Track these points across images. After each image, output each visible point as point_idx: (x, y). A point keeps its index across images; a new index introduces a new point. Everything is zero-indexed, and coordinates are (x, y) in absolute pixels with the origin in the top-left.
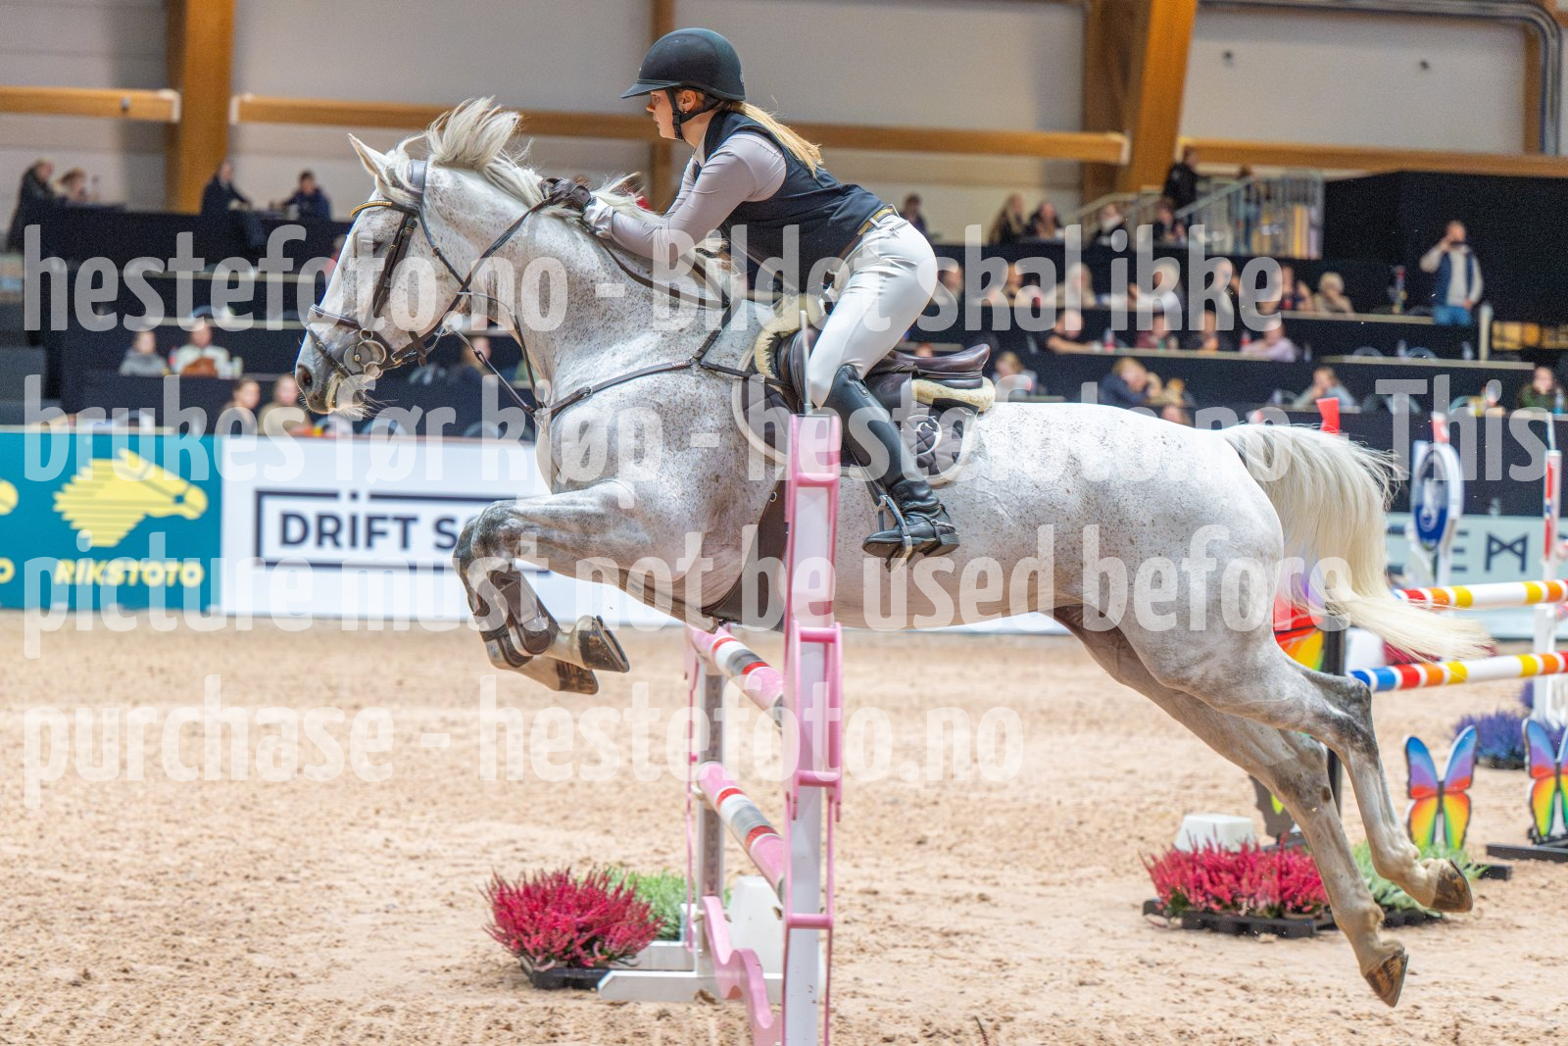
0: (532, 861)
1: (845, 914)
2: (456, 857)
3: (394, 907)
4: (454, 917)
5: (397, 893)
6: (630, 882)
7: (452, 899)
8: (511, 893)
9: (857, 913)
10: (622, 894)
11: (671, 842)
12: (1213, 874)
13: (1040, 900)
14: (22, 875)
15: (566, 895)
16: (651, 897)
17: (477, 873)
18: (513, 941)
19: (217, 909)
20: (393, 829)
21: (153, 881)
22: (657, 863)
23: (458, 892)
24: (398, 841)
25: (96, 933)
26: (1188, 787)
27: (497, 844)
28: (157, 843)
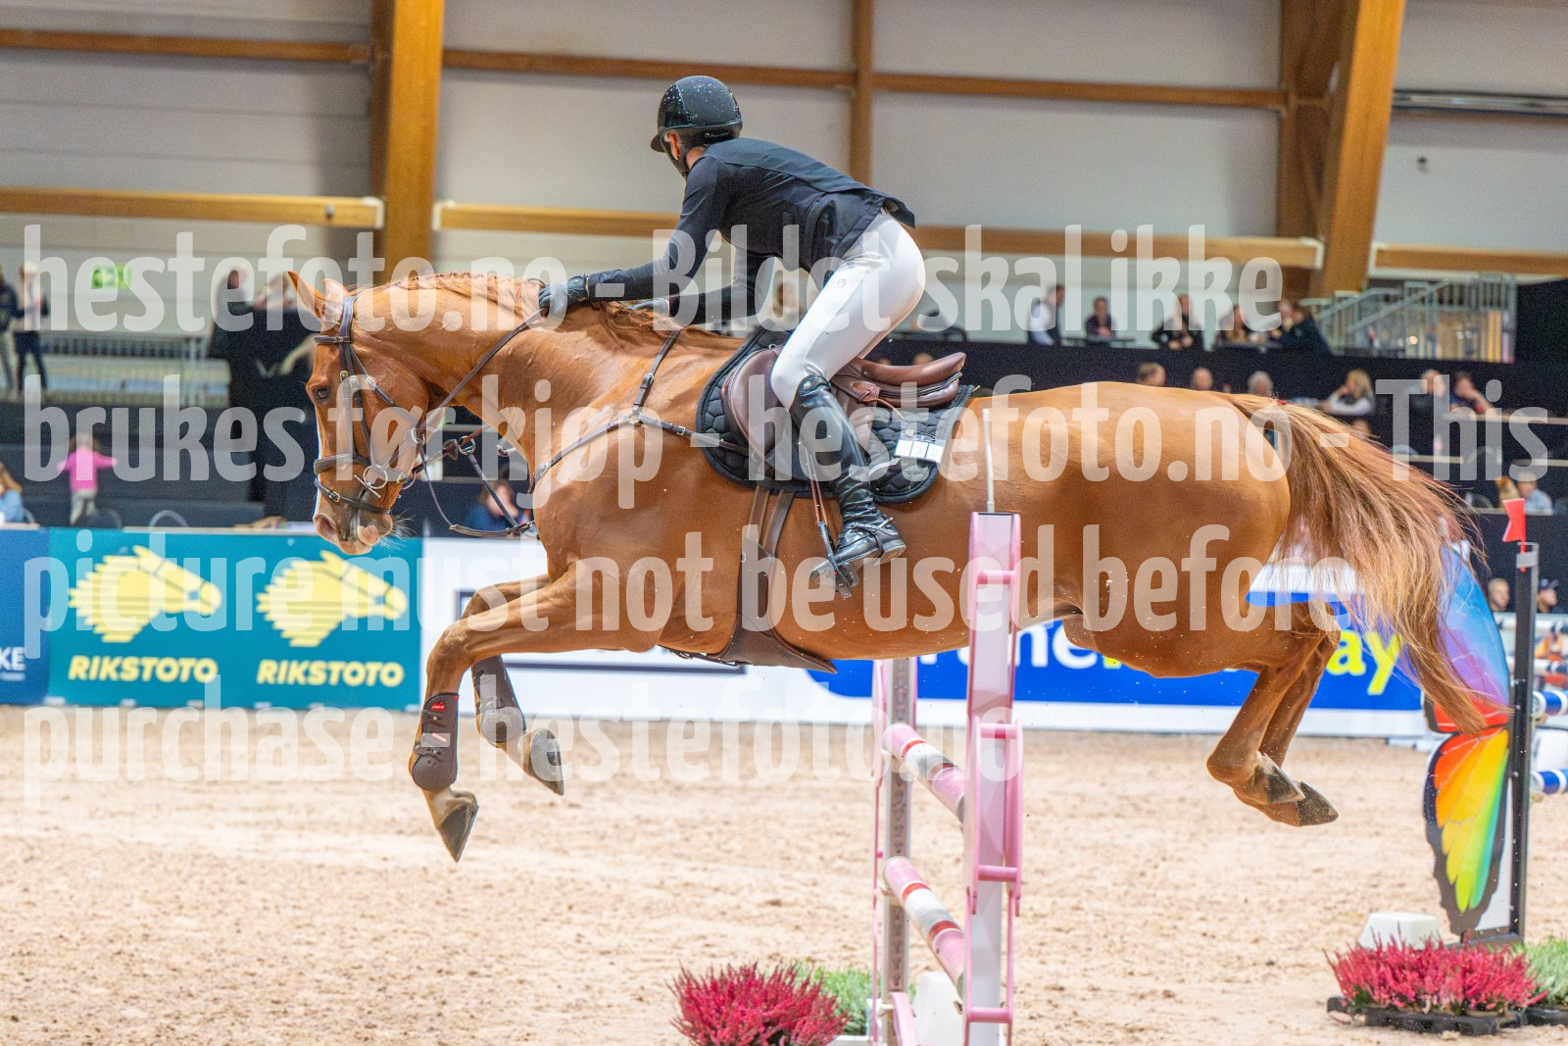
0: (722, 956)
1: (1031, 1009)
2: (646, 953)
3: (585, 1001)
4: (643, 1011)
5: (588, 987)
6: (816, 977)
7: (641, 993)
8: (698, 988)
9: (1042, 1009)
10: (808, 989)
11: (860, 938)
12: (1397, 971)
13: (1225, 997)
14: (218, 969)
15: (753, 989)
16: (837, 992)
17: (667, 968)
18: (699, 1035)
19: (410, 1002)
20: (585, 925)
21: (348, 976)
22: (845, 959)
23: (647, 987)
24: (589, 935)
25: (289, 1026)
26: (1375, 886)
27: (687, 940)
28: (352, 938)
